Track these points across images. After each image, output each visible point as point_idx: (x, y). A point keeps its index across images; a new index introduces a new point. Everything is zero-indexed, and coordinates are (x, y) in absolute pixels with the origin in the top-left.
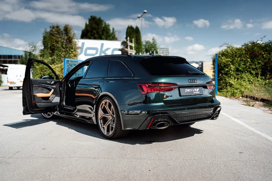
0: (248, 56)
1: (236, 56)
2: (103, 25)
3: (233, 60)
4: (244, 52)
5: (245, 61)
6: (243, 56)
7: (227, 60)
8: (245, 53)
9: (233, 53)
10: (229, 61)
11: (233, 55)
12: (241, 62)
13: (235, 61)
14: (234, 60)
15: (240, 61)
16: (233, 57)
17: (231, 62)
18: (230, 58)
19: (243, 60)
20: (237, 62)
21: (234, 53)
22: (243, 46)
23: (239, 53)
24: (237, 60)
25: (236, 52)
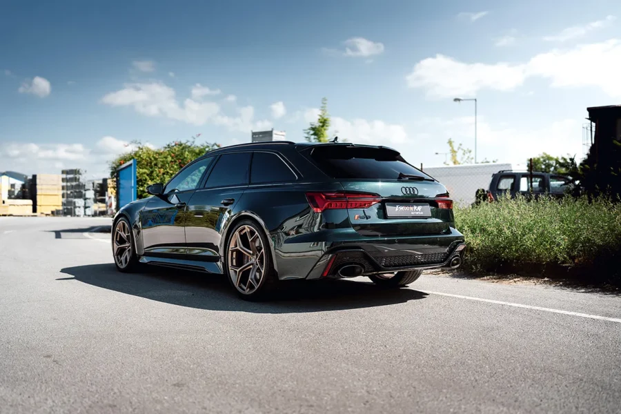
0: (176, 167)
1: (156, 165)
3: (152, 172)
4: (169, 159)
5: (171, 174)
6: (167, 165)
7: (142, 171)
8: (171, 161)
9: (151, 159)
10: (145, 173)
11: (151, 163)
12: (165, 176)
13: (154, 174)
14: (155, 172)
15: (164, 174)
16: (151, 168)
17: (148, 175)
18: (146, 169)
19: (168, 172)
20: (158, 176)
21: (153, 159)
22: (166, 148)
23: (161, 160)
24: (160, 172)
25: (156, 159)
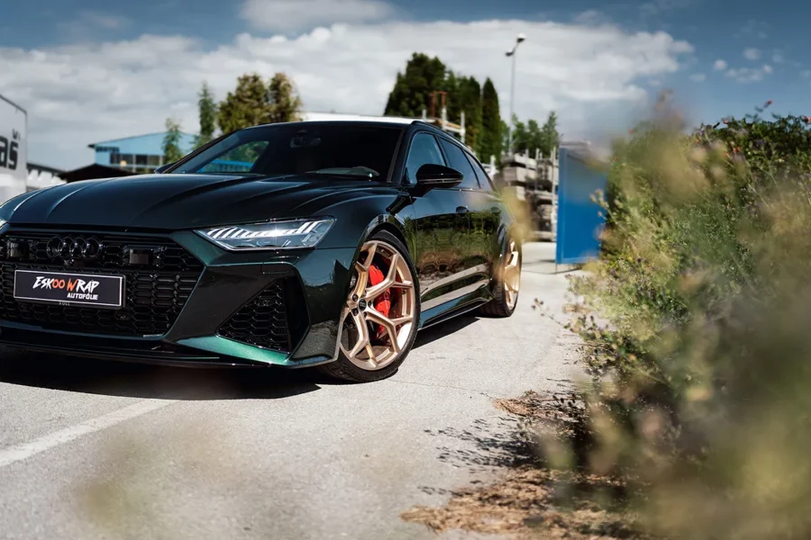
2: (446, 79)
